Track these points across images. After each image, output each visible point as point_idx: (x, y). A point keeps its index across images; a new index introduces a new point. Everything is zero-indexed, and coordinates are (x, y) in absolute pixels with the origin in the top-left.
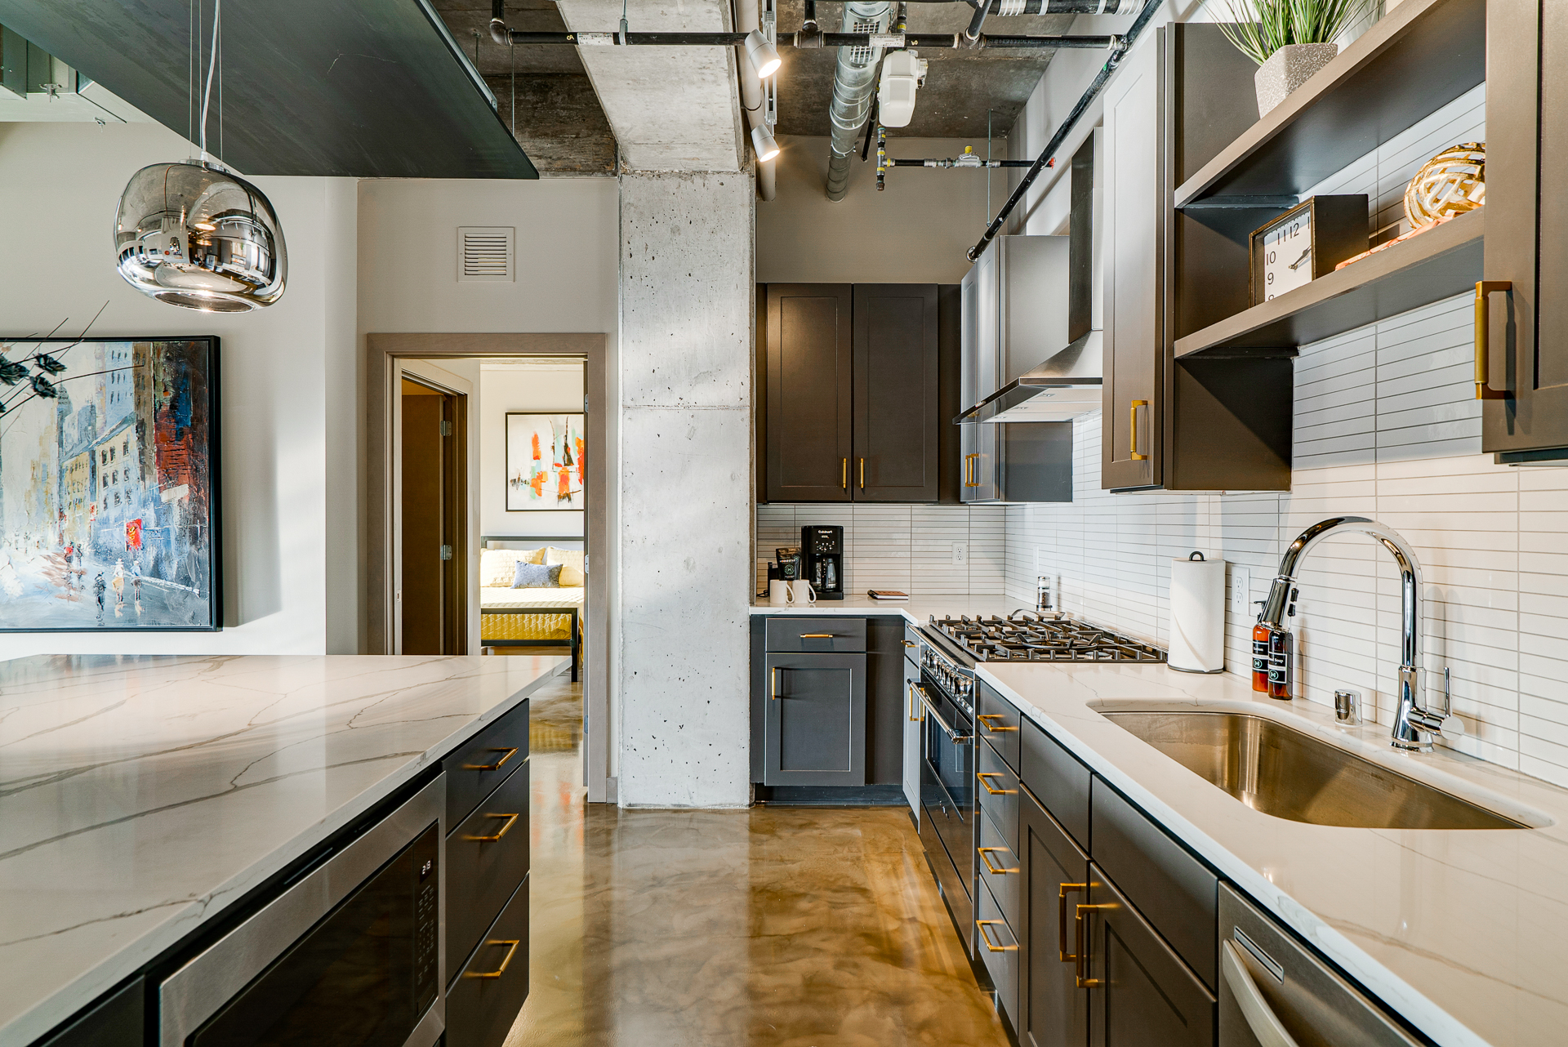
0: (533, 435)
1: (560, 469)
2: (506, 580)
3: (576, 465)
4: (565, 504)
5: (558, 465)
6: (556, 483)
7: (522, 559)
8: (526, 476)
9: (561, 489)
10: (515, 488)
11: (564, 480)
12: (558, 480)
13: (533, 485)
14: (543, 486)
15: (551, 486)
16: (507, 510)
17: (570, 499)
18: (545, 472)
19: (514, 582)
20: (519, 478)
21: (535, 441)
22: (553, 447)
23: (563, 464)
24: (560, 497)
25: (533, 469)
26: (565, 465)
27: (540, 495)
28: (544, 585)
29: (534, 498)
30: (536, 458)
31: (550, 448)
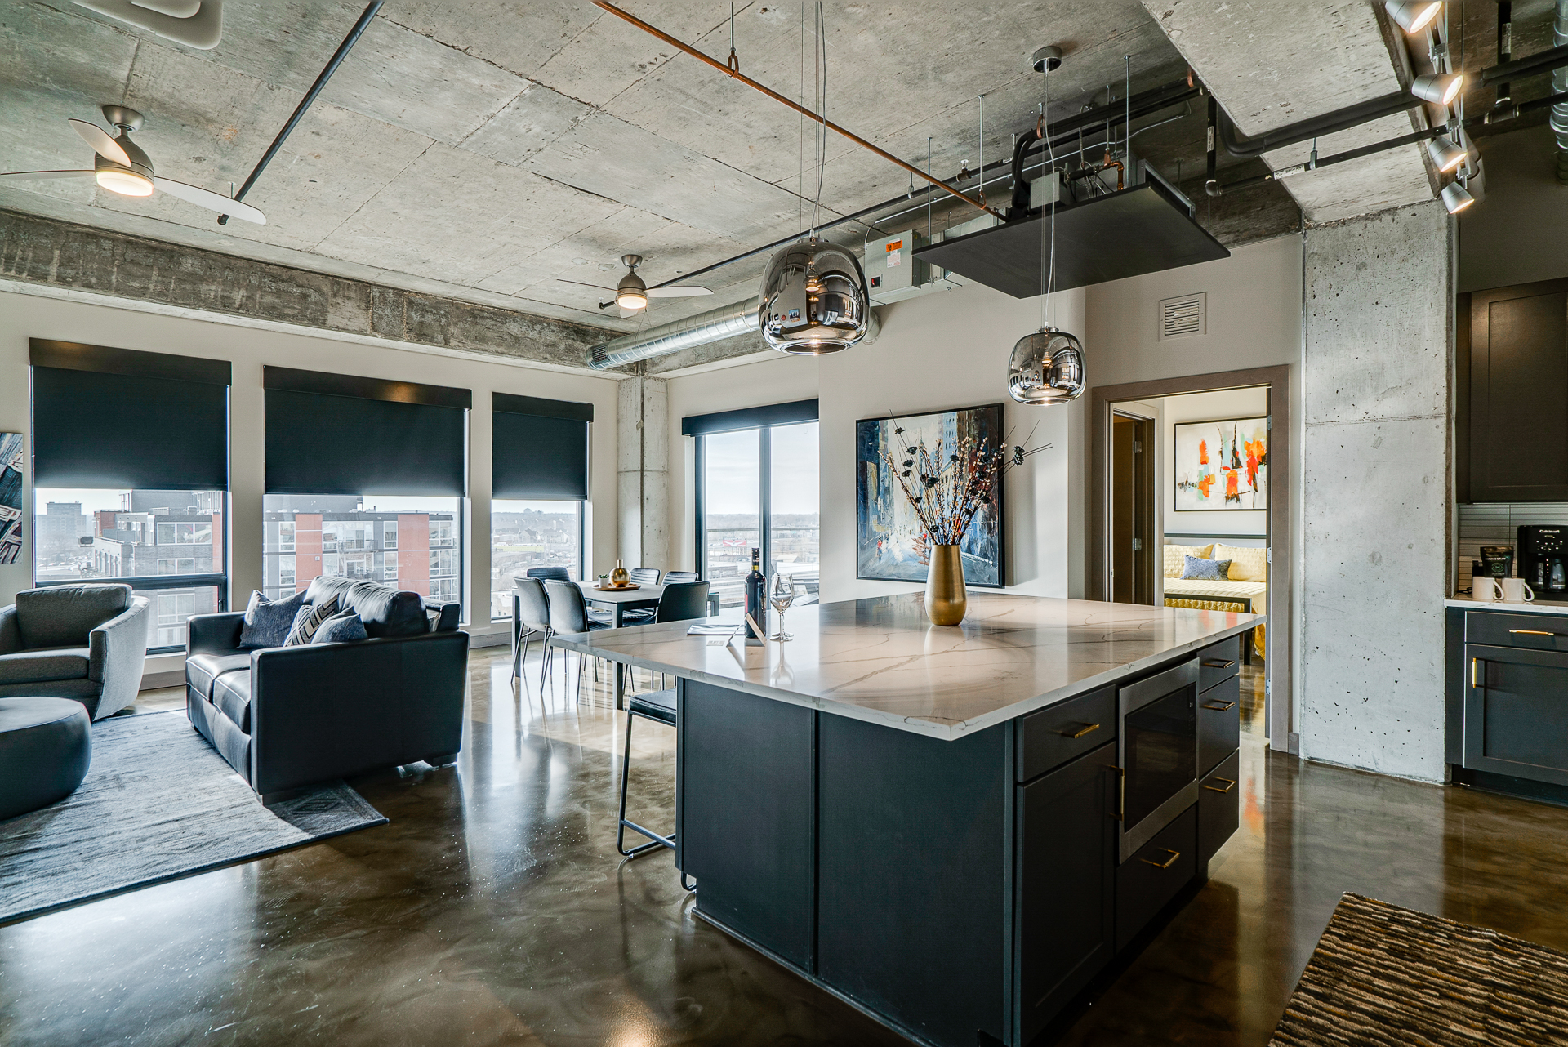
0: (1200, 442)
1: (1229, 471)
2: (1176, 572)
3: (1245, 467)
4: (1233, 504)
5: (1226, 468)
6: (1223, 485)
7: (1191, 554)
8: (1194, 479)
9: (1229, 489)
10: (1183, 490)
11: (1232, 481)
12: (1226, 482)
13: (1200, 488)
14: (1211, 488)
15: (1219, 487)
16: (1175, 510)
17: (1238, 500)
18: (1213, 475)
19: (1183, 573)
20: (1187, 482)
21: (1203, 447)
22: (1221, 452)
23: (1231, 467)
24: (1228, 498)
25: (1200, 472)
26: (1233, 468)
27: (1207, 496)
28: (1213, 578)
29: (1202, 499)
30: (1204, 462)
31: (1218, 453)
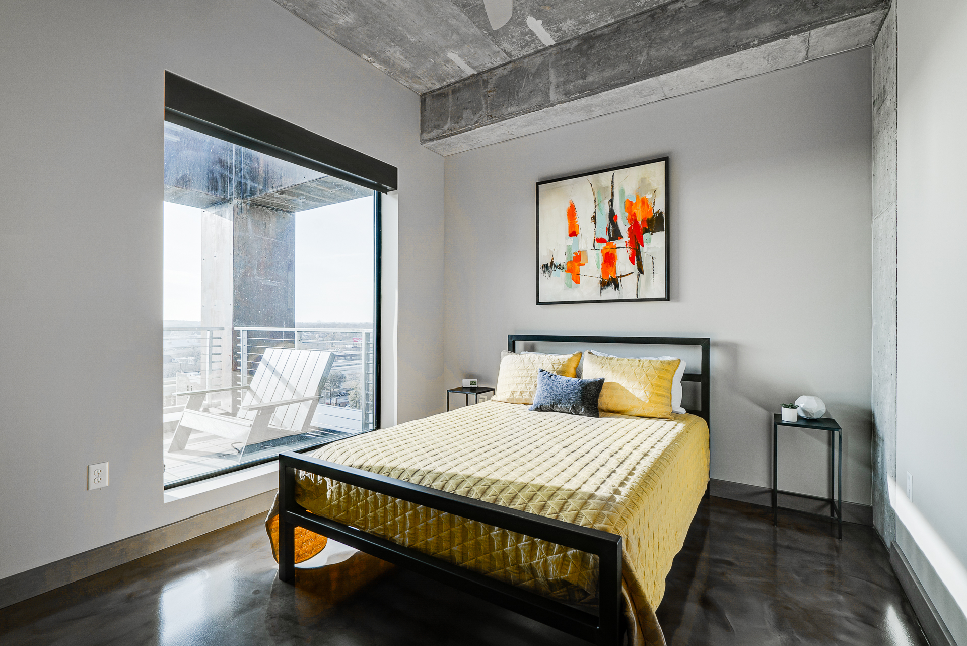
0: (568, 205)
1: (604, 245)
3: (626, 238)
4: (610, 293)
5: (601, 241)
6: (598, 265)
7: (548, 368)
8: (561, 259)
9: (605, 271)
10: (547, 275)
11: (609, 259)
12: (601, 260)
13: (569, 270)
14: (582, 270)
15: (592, 268)
16: (538, 303)
17: (617, 286)
18: (585, 252)
19: (535, 400)
20: (552, 262)
21: (572, 213)
22: (594, 218)
23: (607, 238)
24: (604, 284)
25: (569, 248)
26: (611, 239)
27: (577, 282)
28: (574, 411)
29: (570, 286)
30: (573, 234)
31: (590, 219)
